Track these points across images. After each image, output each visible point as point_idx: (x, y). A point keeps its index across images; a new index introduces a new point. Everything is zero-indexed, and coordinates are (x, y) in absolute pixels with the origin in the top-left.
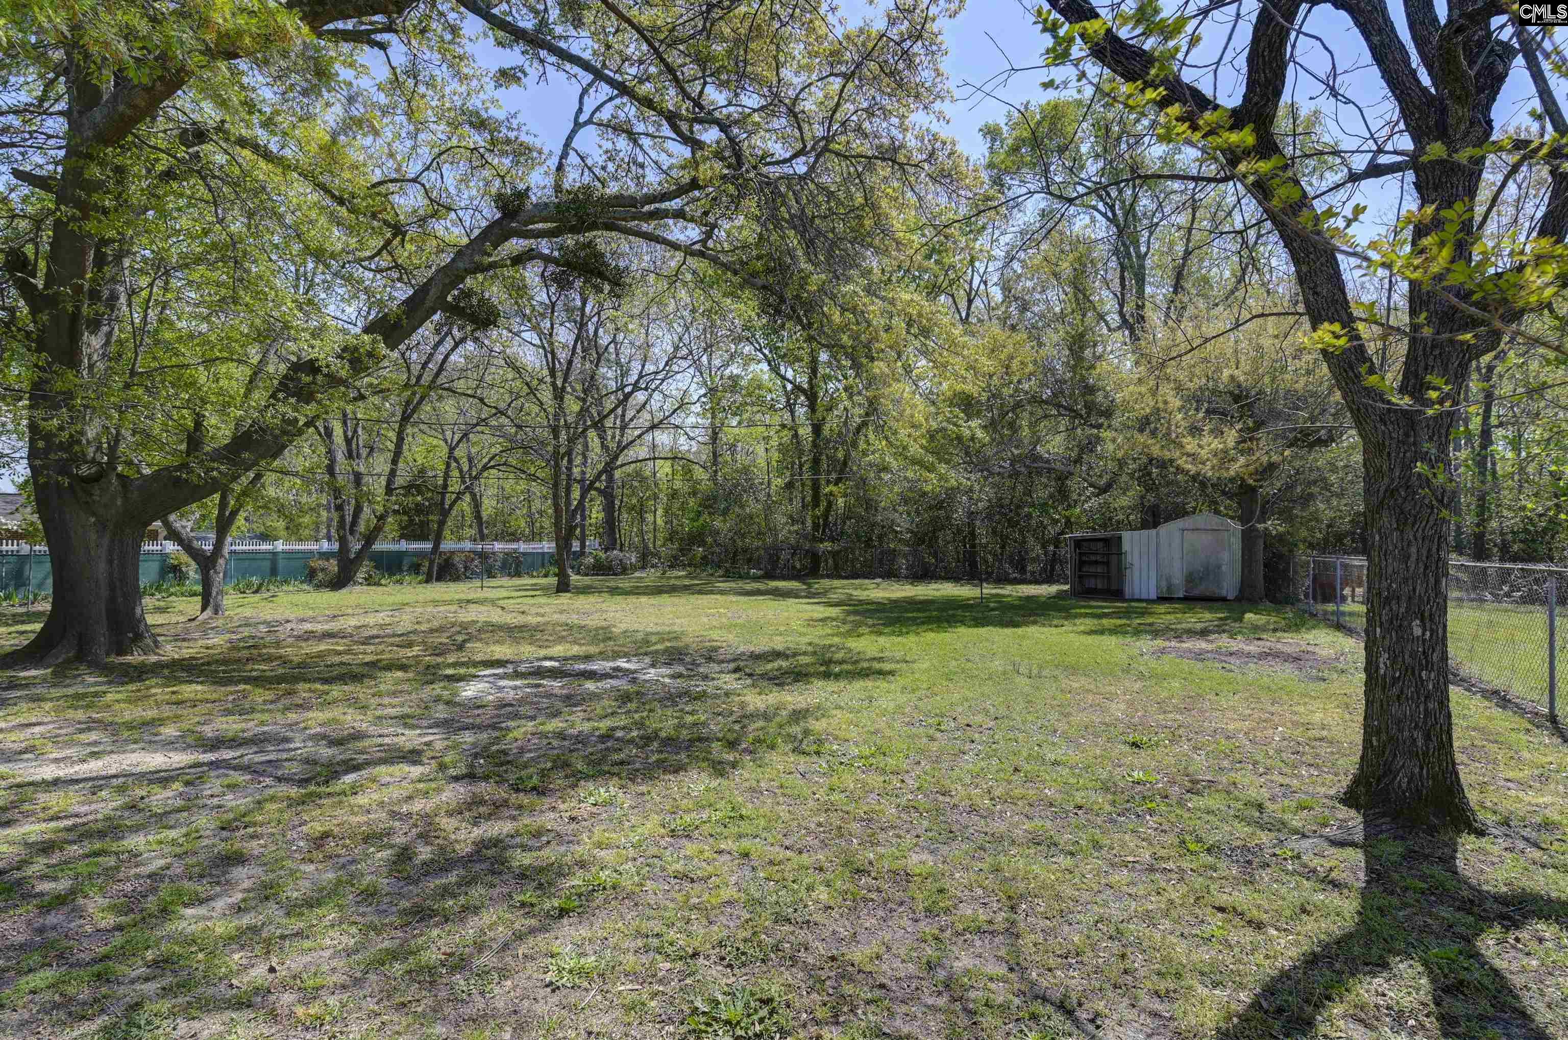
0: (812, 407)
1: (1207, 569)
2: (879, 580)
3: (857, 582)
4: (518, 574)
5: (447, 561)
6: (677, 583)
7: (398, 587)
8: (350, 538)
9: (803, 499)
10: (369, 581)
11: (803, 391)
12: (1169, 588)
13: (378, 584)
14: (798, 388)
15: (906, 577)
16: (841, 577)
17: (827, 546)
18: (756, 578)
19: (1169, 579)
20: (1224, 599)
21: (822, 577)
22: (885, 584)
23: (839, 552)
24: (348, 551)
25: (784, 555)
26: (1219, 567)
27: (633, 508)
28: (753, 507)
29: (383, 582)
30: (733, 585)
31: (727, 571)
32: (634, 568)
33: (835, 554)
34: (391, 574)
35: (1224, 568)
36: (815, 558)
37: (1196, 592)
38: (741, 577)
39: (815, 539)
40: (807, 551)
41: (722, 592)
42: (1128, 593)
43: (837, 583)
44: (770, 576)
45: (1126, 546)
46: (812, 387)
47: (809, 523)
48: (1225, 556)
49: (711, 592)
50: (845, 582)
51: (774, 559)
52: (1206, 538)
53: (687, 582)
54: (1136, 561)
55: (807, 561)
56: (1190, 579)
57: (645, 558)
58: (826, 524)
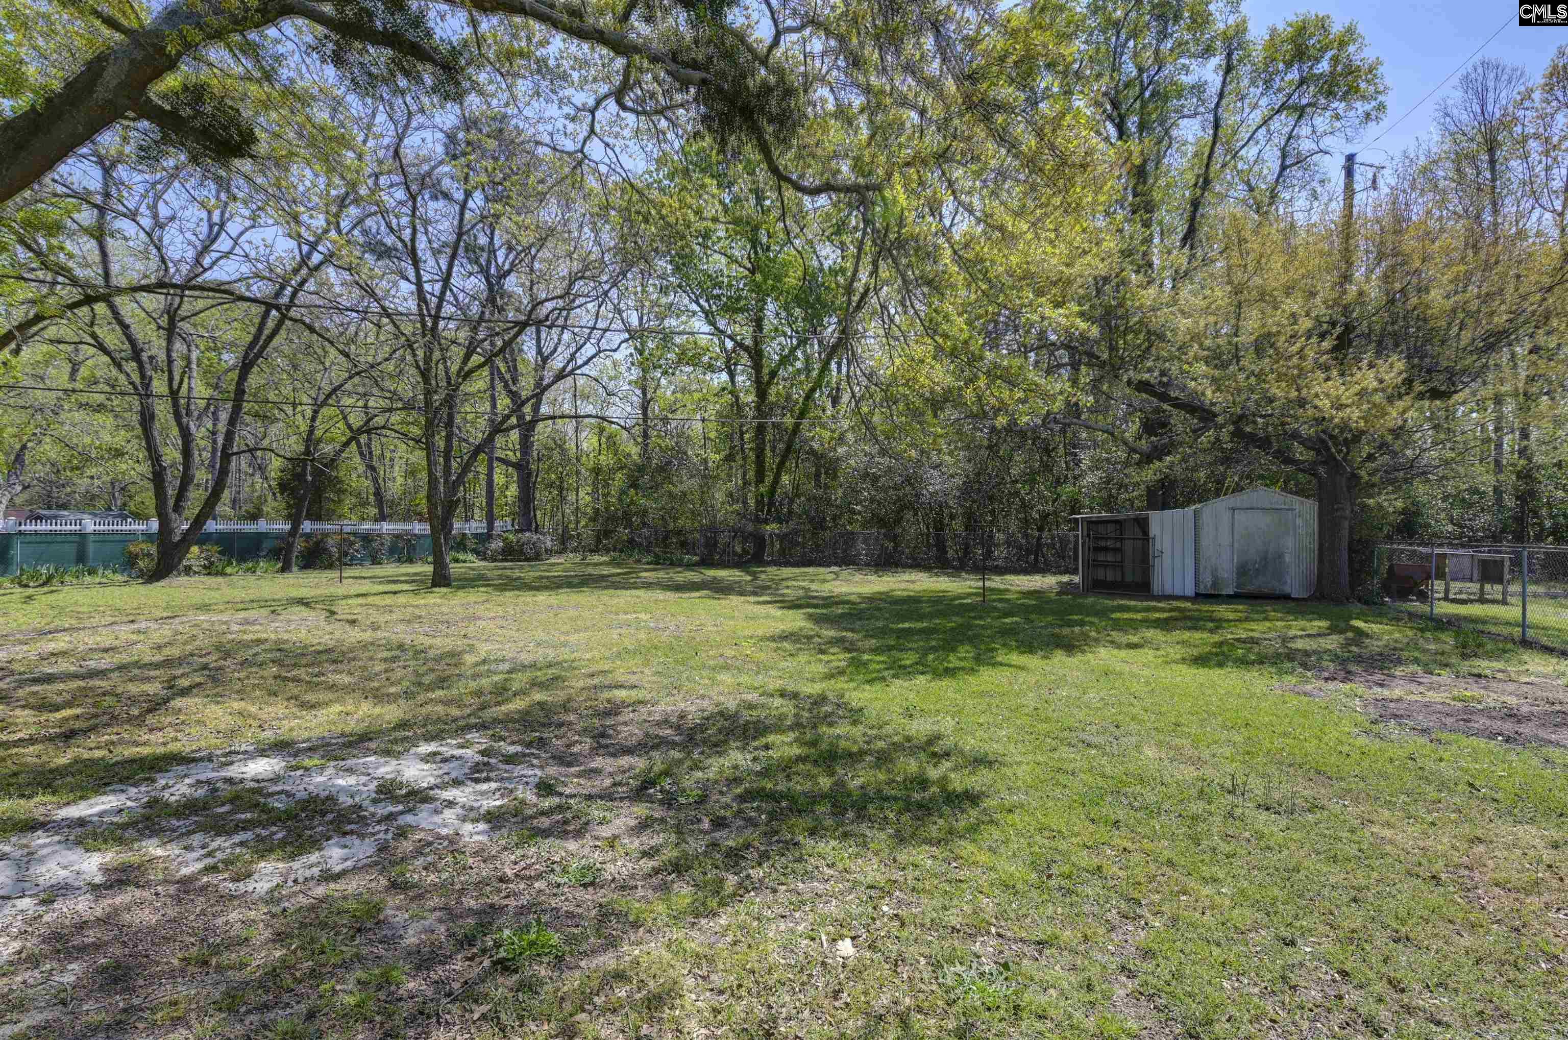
0: (757, 366)
1: (1265, 558)
2: (835, 569)
3: (811, 570)
4: (411, 561)
5: (317, 544)
6: (595, 571)
7: (251, 578)
8: (174, 516)
9: (744, 475)
10: (209, 570)
11: (746, 349)
12: (1215, 584)
13: (223, 574)
14: (740, 345)
15: (867, 565)
16: (787, 564)
17: (772, 528)
18: (690, 566)
19: (1214, 571)
20: (1287, 598)
21: (769, 564)
22: (845, 573)
23: (786, 535)
24: (171, 531)
25: (723, 538)
26: (1280, 556)
27: (551, 485)
28: (688, 483)
29: (229, 570)
30: (661, 574)
31: (657, 556)
32: (549, 552)
33: (782, 537)
34: (242, 559)
35: (1288, 558)
36: (760, 541)
37: (1250, 588)
38: (672, 564)
39: (758, 520)
40: (751, 534)
41: (648, 586)
42: (1156, 588)
43: (787, 572)
44: (706, 562)
45: (1154, 529)
46: (756, 343)
47: (752, 502)
48: (1289, 543)
49: (635, 587)
50: (797, 570)
51: (711, 544)
52: (1262, 521)
53: (606, 571)
54: (1167, 546)
55: (750, 546)
56: (1243, 571)
57: (564, 542)
58: (771, 503)
